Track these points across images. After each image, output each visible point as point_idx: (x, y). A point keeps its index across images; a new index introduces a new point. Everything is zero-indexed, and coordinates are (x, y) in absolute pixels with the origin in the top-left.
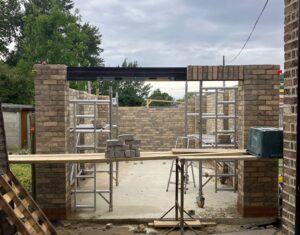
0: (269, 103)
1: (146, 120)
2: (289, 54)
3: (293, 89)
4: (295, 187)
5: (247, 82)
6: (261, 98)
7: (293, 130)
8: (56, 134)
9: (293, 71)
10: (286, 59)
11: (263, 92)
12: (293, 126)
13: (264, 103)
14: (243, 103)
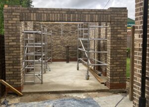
0: (122, 33)
1: (58, 42)
2: (138, 9)
3: (140, 27)
4: (141, 74)
5: (112, 23)
6: (118, 31)
7: (140, 46)
8: (16, 49)
9: (140, 17)
10: (136, 11)
11: (120, 28)
12: (139, 44)
13: (120, 33)
14: (110, 33)
